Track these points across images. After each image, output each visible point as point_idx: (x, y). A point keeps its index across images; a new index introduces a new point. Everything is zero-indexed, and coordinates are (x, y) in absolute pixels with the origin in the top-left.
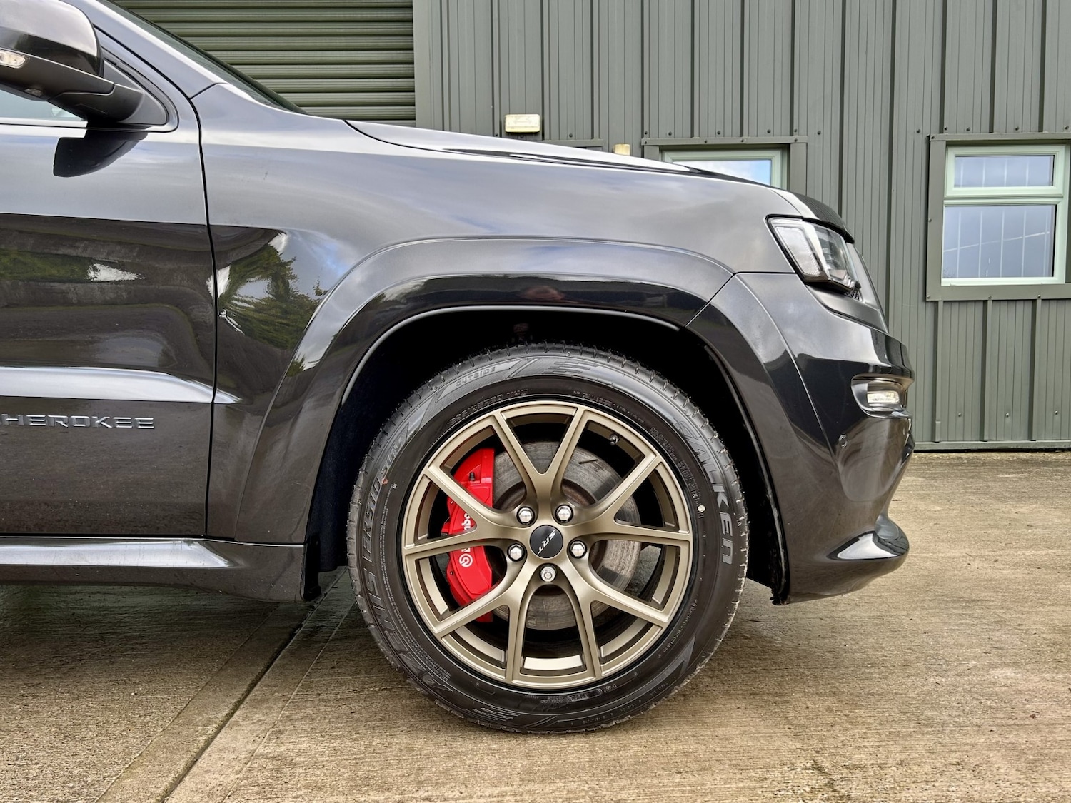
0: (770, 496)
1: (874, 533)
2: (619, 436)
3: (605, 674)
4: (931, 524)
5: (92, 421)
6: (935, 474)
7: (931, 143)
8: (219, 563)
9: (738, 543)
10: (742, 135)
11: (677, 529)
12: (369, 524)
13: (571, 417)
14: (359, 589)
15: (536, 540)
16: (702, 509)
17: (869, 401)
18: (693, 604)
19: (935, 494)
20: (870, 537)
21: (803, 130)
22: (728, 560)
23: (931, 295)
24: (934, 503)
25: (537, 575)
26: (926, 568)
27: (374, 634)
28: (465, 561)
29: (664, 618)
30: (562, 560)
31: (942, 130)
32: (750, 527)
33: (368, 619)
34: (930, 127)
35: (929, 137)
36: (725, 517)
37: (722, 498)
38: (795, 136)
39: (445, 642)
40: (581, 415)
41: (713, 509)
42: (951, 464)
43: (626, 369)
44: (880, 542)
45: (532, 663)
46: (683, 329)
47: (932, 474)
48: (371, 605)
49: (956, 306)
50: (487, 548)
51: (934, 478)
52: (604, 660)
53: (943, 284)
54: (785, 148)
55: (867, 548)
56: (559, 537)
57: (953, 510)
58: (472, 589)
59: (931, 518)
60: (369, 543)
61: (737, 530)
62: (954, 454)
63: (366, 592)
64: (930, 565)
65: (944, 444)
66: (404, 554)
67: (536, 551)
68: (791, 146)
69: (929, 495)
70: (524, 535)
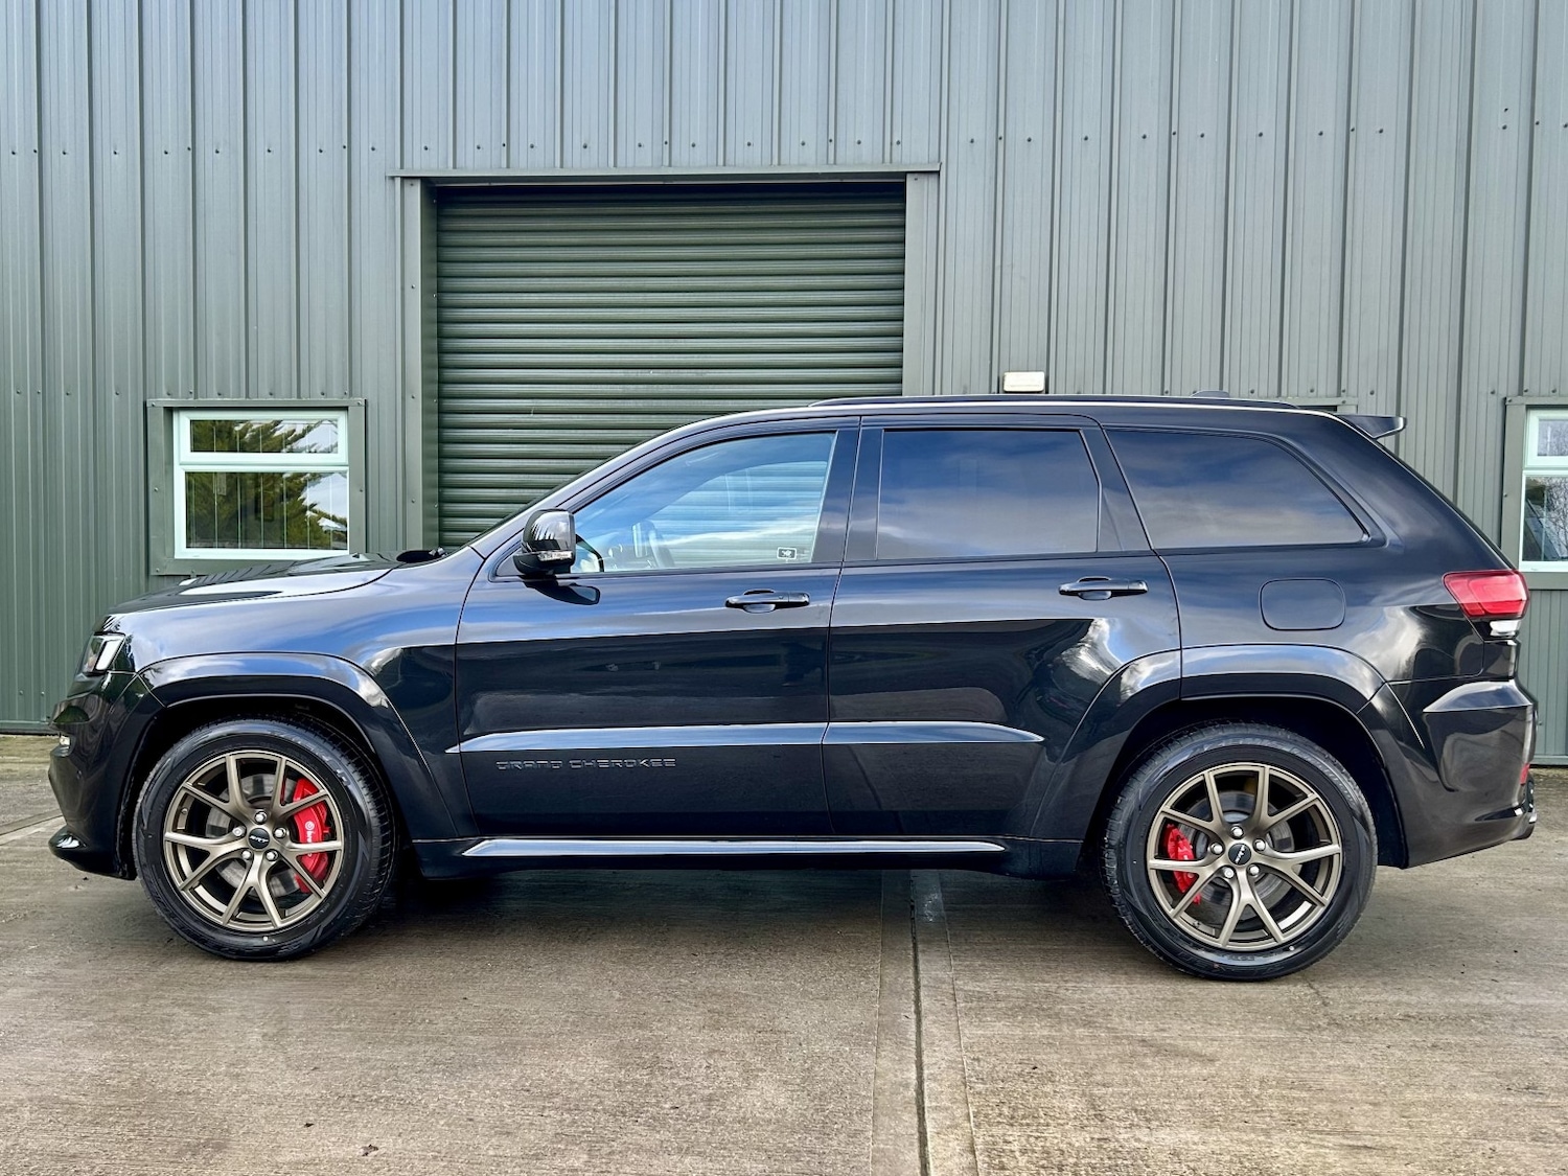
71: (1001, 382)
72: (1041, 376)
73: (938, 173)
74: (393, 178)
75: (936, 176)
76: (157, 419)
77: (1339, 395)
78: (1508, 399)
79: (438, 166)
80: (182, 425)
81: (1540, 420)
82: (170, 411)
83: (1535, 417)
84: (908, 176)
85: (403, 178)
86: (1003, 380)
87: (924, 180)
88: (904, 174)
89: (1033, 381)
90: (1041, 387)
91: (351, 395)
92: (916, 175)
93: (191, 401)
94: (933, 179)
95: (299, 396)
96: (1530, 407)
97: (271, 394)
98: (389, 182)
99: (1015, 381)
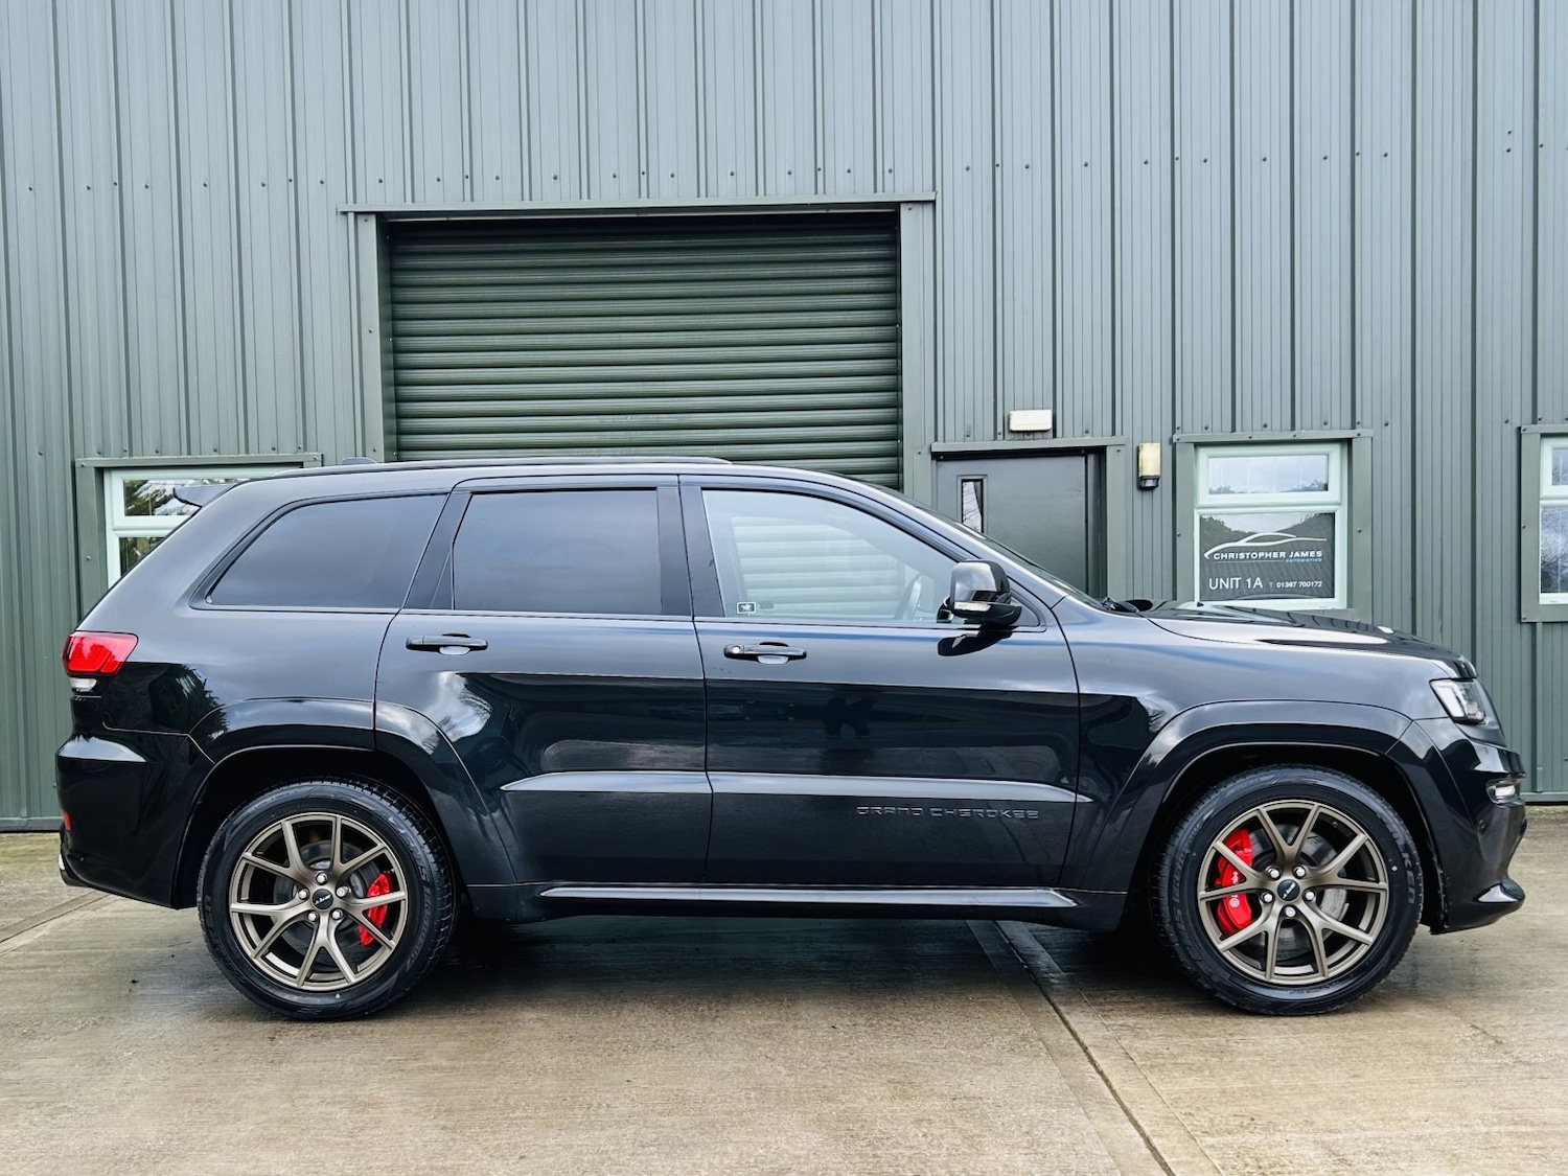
0: (1435, 859)
1: (1501, 885)
2: (1339, 822)
3: (1331, 975)
4: (1537, 887)
5: (1000, 813)
6: (1538, 832)
7: (1523, 437)
8: (1069, 903)
9: (1418, 890)
10: (1293, 428)
11: (1377, 881)
12: (1178, 878)
13: (1309, 811)
14: (1168, 920)
15: (1282, 889)
16: (1395, 868)
17: (1497, 794)
18: (1389, 928)
19: (1539, 856)
20: (1498, 888)
21: (1367, 422)
22: (1412, 901)
23: (1526, 616)
24: (1539, 865)
25: (1283, 913)
26: (1534, 925)
27: (1177, 950)
28: (1234, 903)
29: (1370, 939)
30: (1298, 902)
31: (1534, 421)
32: (1424, 879)
33: (1175, 940)
34: (1519, 415)
35: (1520, 428)
36: (1410, 874)
37: (1408, 862)
38: (1358, 430)
39: (1225, 954)
40: (1315, 808)
41: (1403, 869)
42: (1557, 820)
43: (1344, 780)
44: (1505, 891)
45: (1278, 970)
46: (1382, 756)
47: (1535, 833)
48: (1177, 931)
49: (1557, 628)
50: (1247, 895)
51: (1536, 839)
52: (1330, 967)
53: (1541, 602)
54: (1348, 442)
55: (1497, 895)
56: (1297, 888)
57: (1559, 873)
58: (1238, 922)
59: (1536, 882)
60: (1178, 890)
61: (1417, 882)
62: (1560, 807)
63: (1173, 922)
64: (1537, 922)
65: (1547, 796)
66: (1199, 898)
67: (1281, 896)
68: (1354, 441)
69: (1532, 857)
70: (1274, 886)
71: (1007, 421)
72: (1049, 414)
73: (934, 202)
74: (345, 213)
75: (931, 206)
76: (87, 481)
77: (1353, 427)
78: (1522, 429)
79: (394, 201)
80: (115, 486)
81: (1554, 449)
82: (101, 472)
83: (1548, 446)
84: (903, 207)
85: (357, 214)
86: (1009, 419)
87: (917, 209)
88: (897, 205)
89: (1040, 419)
90: (1049, 426)
91: (305, 450)
92: (910, 205)
93: (126, 460)
94: (928, 209)
95: (247, 452)
96: (1544, 436)
97: (215, 451)
98: (340, 217)
99: (1021, 420)
